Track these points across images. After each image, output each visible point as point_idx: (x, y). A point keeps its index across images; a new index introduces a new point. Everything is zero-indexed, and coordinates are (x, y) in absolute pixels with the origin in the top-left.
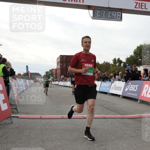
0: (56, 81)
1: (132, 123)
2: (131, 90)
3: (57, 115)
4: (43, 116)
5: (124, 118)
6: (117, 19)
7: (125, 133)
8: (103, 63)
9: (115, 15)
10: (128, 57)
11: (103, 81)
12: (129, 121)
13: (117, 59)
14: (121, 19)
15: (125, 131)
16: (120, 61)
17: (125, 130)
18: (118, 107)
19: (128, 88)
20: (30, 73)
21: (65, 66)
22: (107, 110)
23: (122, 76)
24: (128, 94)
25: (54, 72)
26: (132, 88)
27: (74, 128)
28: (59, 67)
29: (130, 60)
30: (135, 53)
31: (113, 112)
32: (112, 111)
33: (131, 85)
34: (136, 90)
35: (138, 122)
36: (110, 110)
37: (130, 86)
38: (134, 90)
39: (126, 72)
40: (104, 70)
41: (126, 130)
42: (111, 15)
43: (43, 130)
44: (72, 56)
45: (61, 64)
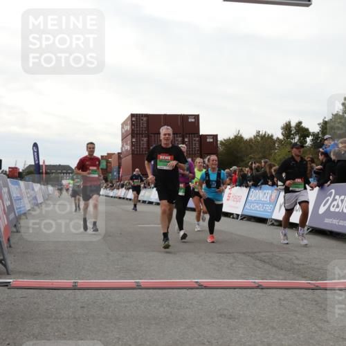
0: (118, 189)
2: (337, 210)
4: (81, 282)
5: (317, 288)
8: (255, 137)
10: (327, 120)
11: (255, 185)
13: (293, 124)
15: (319, 325)
16: (303, 132)
17: (321, 320)
18: (297, 259)
19: (328, 205)
20: (46, 166)
21: (145, 146)
22: (267, 266)
24: (327, 221)
25: (114, 161)
26: (340, 204)
27: (171, 313)
28: (128, 147)
31: (283, 272)
32: (282, 269)
33: (337, 197)
36: (276, 266)
37: (334, 200)
38: (345, 211)
39: (321, 157)
40: (257, 157)
43: (82, 320)
44: (165, 115)
45: (134, 140)
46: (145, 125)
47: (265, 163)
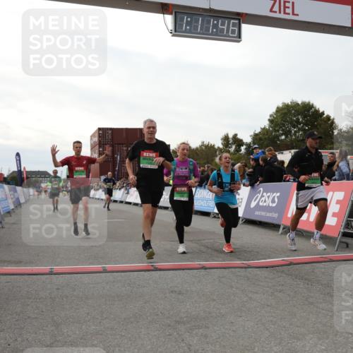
1: (266, 278)
2: (265, 204)
3: (90, 264)
4: (56, 268)
5: (249, 267)
6: (229, 36)
7: (251, 298)
8: (200, 147)
9: (225, 28)
10: (257, 132)
11: (200, 186)
12: (259, 273)
13: (231, 136)
14: (239, 36)
15: (250, 295)
16: (239, 142)
17: (252, 291)
19: (258, 200)
20: (27, 172)
22: (209, 251)
23: (244, 174)
24: (257, 213)
26: (267, 199)
27: (131, 292)
29: (260, 139)
30: (271, 121)
33: (265, 194)
34: (274, 205)
35: (280, 274)
37: (262, 196)
38: (271, 205)
39: (252, 163)
40: (202, 162)
41: (254, 293)
42: (215, 26)
44: (127, 129)
45: (101, 149)
46: (110, 137)
47: (208, 167)
